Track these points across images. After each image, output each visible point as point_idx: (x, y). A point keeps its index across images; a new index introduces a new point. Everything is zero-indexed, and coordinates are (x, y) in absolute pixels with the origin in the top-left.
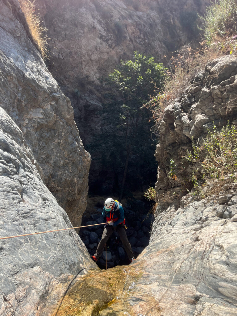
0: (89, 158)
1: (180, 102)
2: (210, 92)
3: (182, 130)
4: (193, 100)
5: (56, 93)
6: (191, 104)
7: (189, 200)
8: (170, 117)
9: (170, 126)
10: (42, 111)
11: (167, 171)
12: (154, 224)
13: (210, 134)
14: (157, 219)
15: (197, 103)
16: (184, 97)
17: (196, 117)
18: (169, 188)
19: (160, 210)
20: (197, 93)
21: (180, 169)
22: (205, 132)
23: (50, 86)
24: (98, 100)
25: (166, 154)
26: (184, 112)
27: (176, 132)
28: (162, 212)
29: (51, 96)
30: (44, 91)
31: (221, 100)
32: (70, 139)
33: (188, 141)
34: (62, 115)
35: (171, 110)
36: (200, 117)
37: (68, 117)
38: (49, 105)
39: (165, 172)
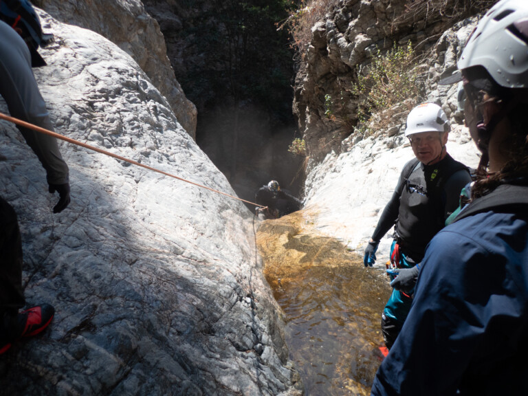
0: (195, 111)
1: (332, 18)
2: (371, 4)
3: (339, 56)
4: (350, 15)
5: (141, 14)
6: (348, 22)
7: (353, 141)
8: (320, 39)
9: (321, 51)
10: (130, 46)
11: (320, 112)
12: (307, 182)
13: (374, 60)
14: (310, 176)
15: (355, 19)
16: (338, 12)
17: (356, 38)
18: (324, 134)
19: (314, 164)
20: (355, 6)
21: (338, 107)
22: (368, 57)
23: (132, 5)
24: (171, 11)
25: (317, 90)
26: (340, 32)
27: (330, 60)
28: (316, 165)
29: (137, 21)
30: (128, 14)
31: (384, 15)
32: (168, 85)
33: (347, 70)
34: (151, 48)
35: (320, 29)
36: (361, 38)
37: (160, 50)
38: (137, 36)
39: (317, 113)
